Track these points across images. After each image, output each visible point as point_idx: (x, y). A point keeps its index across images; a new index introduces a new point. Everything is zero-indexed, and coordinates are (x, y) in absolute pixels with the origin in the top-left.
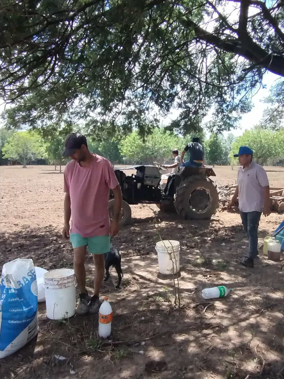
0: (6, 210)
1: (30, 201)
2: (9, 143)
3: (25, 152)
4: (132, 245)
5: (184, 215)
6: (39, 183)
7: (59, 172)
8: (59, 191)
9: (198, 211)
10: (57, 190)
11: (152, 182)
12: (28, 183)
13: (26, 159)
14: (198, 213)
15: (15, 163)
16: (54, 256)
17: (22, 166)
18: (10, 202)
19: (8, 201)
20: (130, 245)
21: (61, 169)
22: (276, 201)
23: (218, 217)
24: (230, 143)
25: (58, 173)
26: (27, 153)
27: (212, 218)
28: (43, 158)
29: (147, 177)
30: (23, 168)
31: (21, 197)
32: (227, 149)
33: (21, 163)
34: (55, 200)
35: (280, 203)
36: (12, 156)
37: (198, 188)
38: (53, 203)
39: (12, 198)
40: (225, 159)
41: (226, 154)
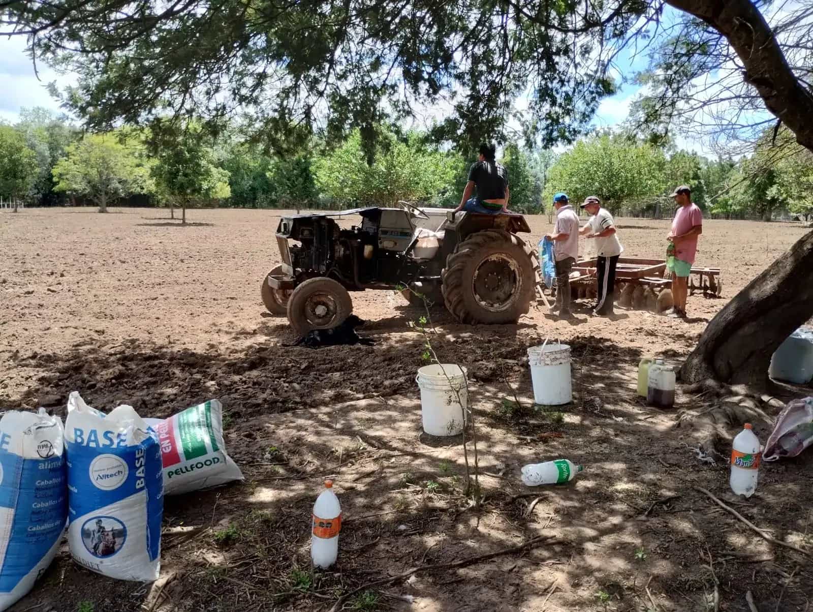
0: (74, 300)
1: (126, 283)
2: (67, 155)
3: (104, 178)
4: (358, 375)
5: (462, 315)
6: (140, 246)
7: (181, 222)
8: (186, 261)
9: (492, 306)
10: (182, 261)
11: (396, 244)
12: (113, 245)
13: (106, 193)
14: (492, 310)
15: (80, 200)
16: (192, 397)
17: (97, 209)
18: (80, 284)
19: (76, 280)
20: (354, 375)
21: (186, 217)
22: (652, 286)
23: (532, 318)
24: (546, 166)
25: (178, 225)
26: (109, 180)
27: (520, 321)
28: (145, 191)
29: (385, 232)
30: (101, 212)
31: (103, 274)
32: (539, 179)
33: (96, 201)
34: (181, 280)
35: (660, 291)
36: (74, 186)
37: (494, 258)
38: (178, 288)
39: (84, 276)
40: (533, 201)
41: (537, 190)
